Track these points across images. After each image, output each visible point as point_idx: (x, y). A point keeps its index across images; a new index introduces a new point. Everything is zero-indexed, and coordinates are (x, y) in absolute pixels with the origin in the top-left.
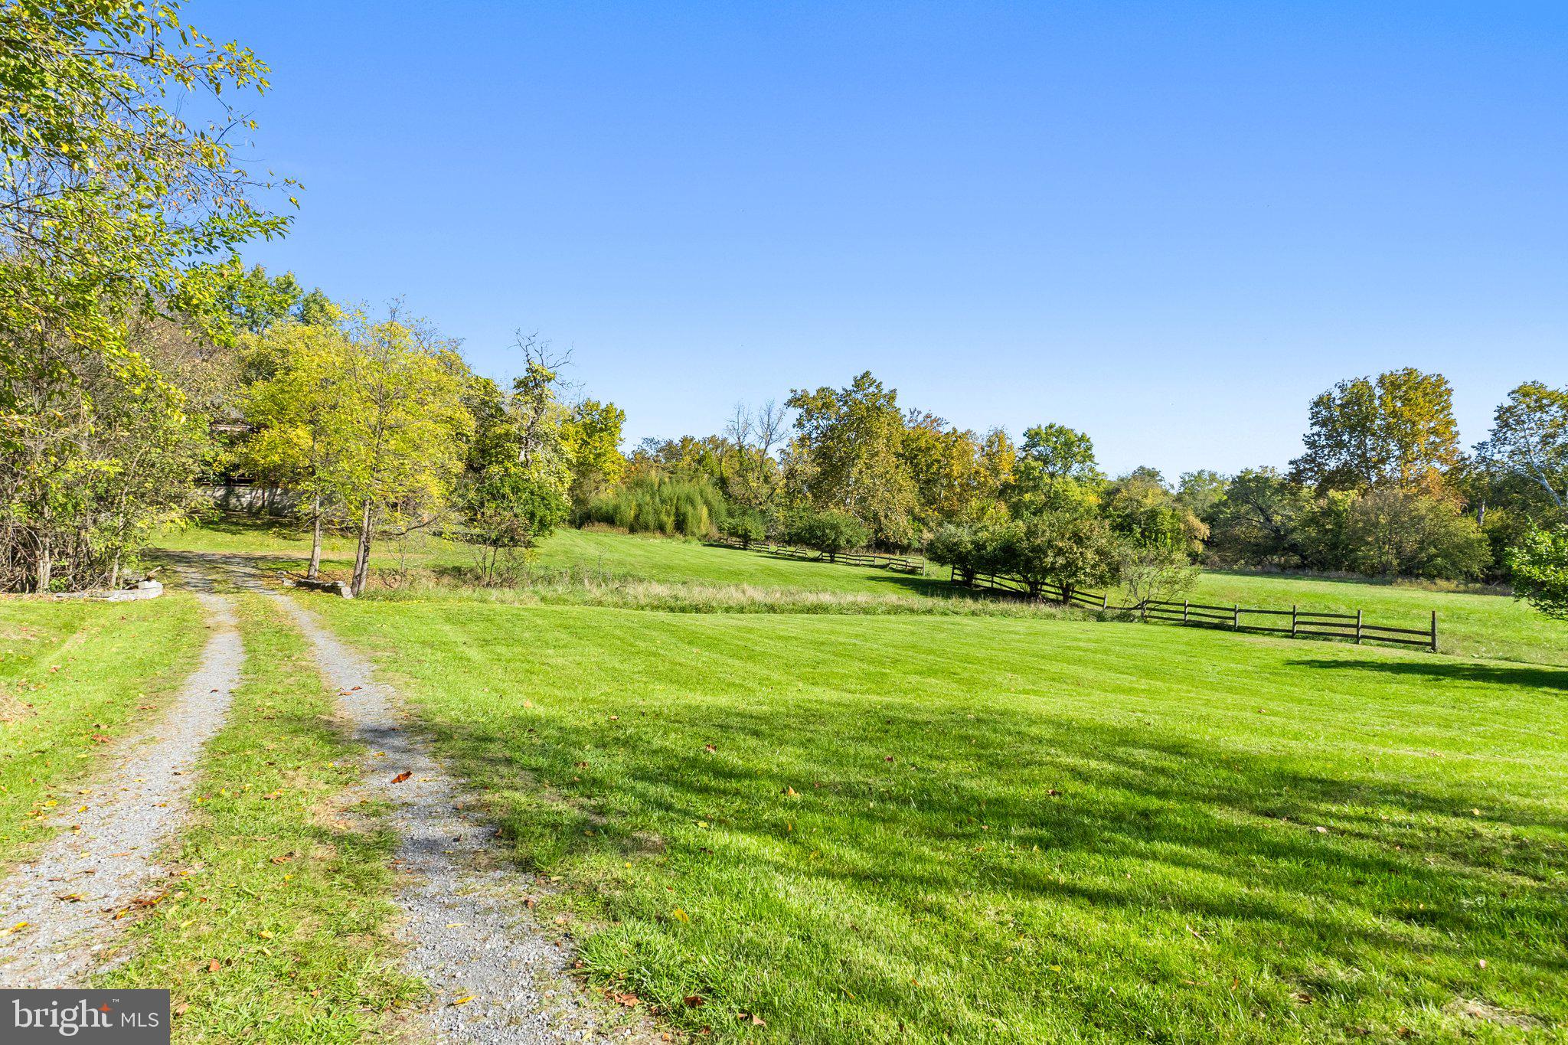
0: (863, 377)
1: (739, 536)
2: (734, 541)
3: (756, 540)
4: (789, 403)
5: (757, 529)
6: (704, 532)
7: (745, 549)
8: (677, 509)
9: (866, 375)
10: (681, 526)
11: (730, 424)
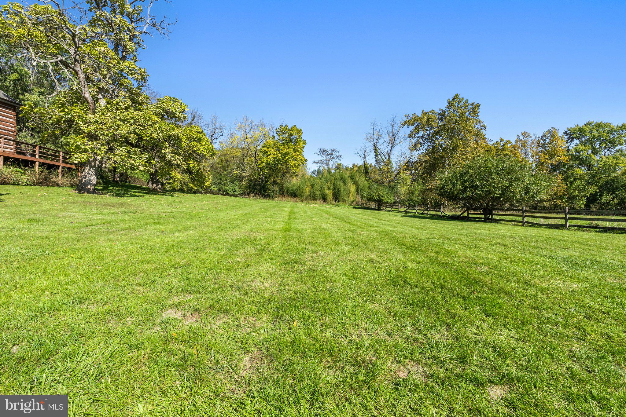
0: (453, 99)
1: (375, 201)
2: (372, 204)
3: (387, 203)
4: (404, 124)
5: (388, 197)
6: (352, 199)
7: (379, 210)
8: (334, 185)
9: (457, 96)
10: (337, 197)
11: (368, 136)
